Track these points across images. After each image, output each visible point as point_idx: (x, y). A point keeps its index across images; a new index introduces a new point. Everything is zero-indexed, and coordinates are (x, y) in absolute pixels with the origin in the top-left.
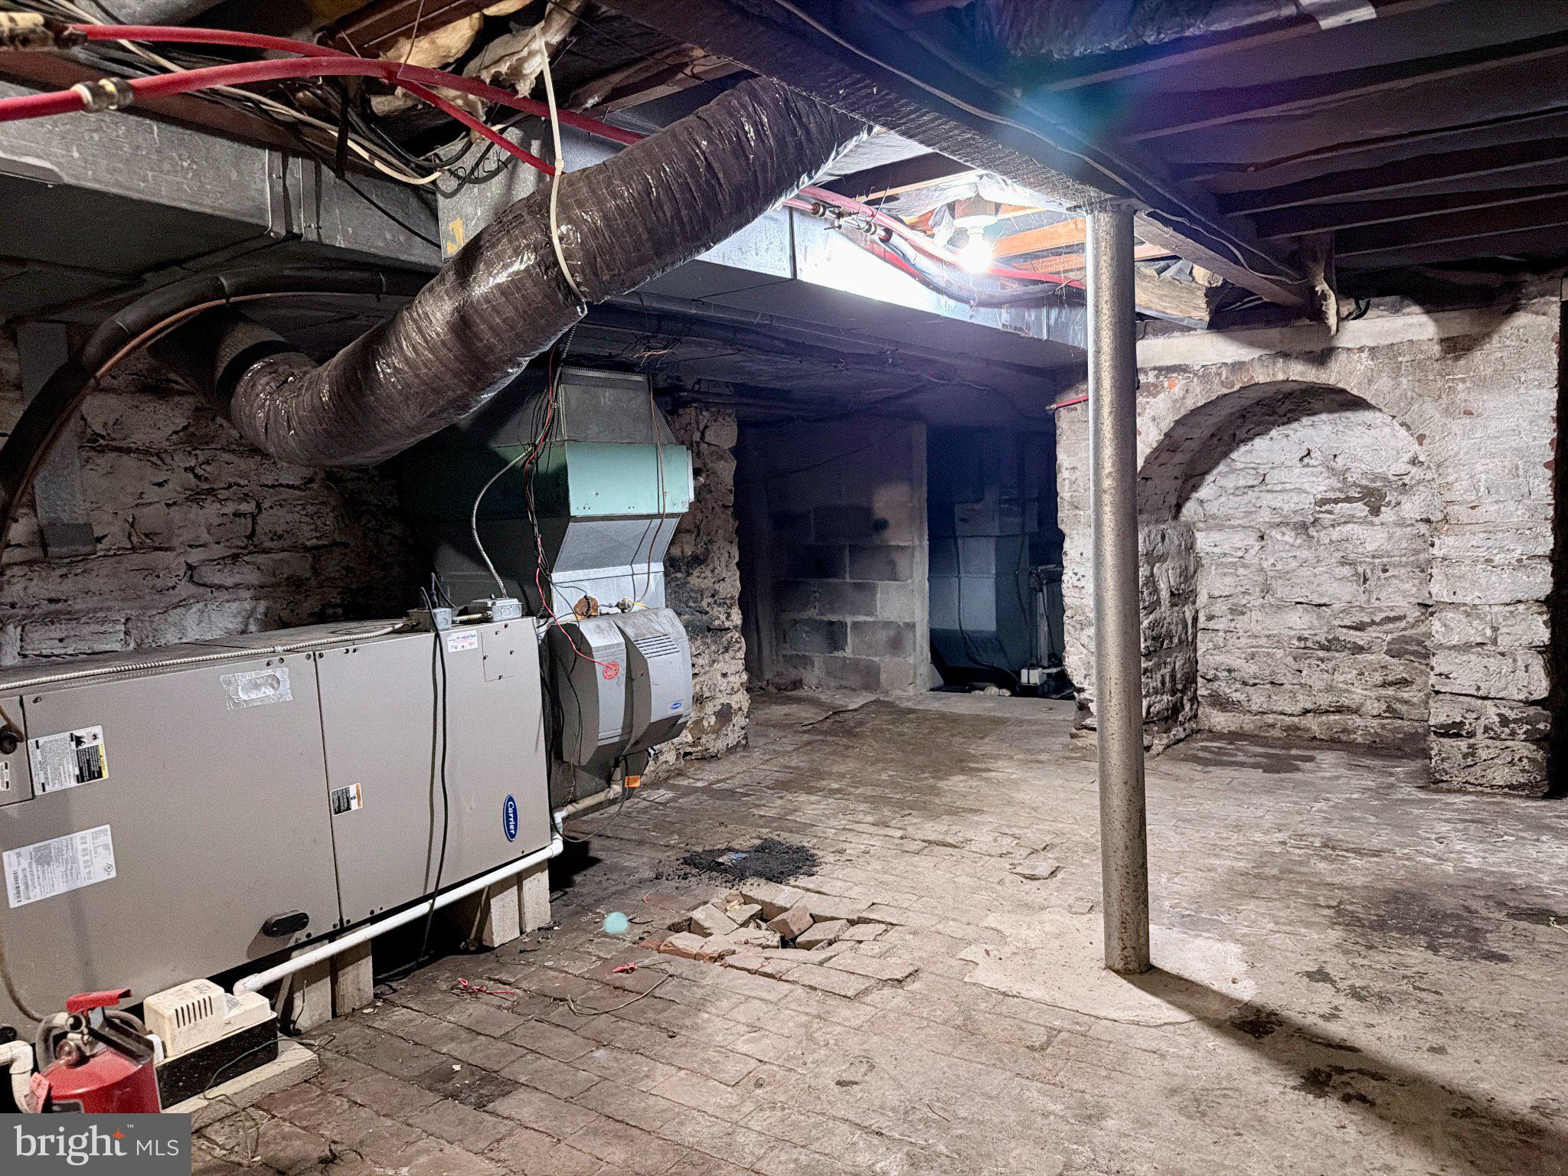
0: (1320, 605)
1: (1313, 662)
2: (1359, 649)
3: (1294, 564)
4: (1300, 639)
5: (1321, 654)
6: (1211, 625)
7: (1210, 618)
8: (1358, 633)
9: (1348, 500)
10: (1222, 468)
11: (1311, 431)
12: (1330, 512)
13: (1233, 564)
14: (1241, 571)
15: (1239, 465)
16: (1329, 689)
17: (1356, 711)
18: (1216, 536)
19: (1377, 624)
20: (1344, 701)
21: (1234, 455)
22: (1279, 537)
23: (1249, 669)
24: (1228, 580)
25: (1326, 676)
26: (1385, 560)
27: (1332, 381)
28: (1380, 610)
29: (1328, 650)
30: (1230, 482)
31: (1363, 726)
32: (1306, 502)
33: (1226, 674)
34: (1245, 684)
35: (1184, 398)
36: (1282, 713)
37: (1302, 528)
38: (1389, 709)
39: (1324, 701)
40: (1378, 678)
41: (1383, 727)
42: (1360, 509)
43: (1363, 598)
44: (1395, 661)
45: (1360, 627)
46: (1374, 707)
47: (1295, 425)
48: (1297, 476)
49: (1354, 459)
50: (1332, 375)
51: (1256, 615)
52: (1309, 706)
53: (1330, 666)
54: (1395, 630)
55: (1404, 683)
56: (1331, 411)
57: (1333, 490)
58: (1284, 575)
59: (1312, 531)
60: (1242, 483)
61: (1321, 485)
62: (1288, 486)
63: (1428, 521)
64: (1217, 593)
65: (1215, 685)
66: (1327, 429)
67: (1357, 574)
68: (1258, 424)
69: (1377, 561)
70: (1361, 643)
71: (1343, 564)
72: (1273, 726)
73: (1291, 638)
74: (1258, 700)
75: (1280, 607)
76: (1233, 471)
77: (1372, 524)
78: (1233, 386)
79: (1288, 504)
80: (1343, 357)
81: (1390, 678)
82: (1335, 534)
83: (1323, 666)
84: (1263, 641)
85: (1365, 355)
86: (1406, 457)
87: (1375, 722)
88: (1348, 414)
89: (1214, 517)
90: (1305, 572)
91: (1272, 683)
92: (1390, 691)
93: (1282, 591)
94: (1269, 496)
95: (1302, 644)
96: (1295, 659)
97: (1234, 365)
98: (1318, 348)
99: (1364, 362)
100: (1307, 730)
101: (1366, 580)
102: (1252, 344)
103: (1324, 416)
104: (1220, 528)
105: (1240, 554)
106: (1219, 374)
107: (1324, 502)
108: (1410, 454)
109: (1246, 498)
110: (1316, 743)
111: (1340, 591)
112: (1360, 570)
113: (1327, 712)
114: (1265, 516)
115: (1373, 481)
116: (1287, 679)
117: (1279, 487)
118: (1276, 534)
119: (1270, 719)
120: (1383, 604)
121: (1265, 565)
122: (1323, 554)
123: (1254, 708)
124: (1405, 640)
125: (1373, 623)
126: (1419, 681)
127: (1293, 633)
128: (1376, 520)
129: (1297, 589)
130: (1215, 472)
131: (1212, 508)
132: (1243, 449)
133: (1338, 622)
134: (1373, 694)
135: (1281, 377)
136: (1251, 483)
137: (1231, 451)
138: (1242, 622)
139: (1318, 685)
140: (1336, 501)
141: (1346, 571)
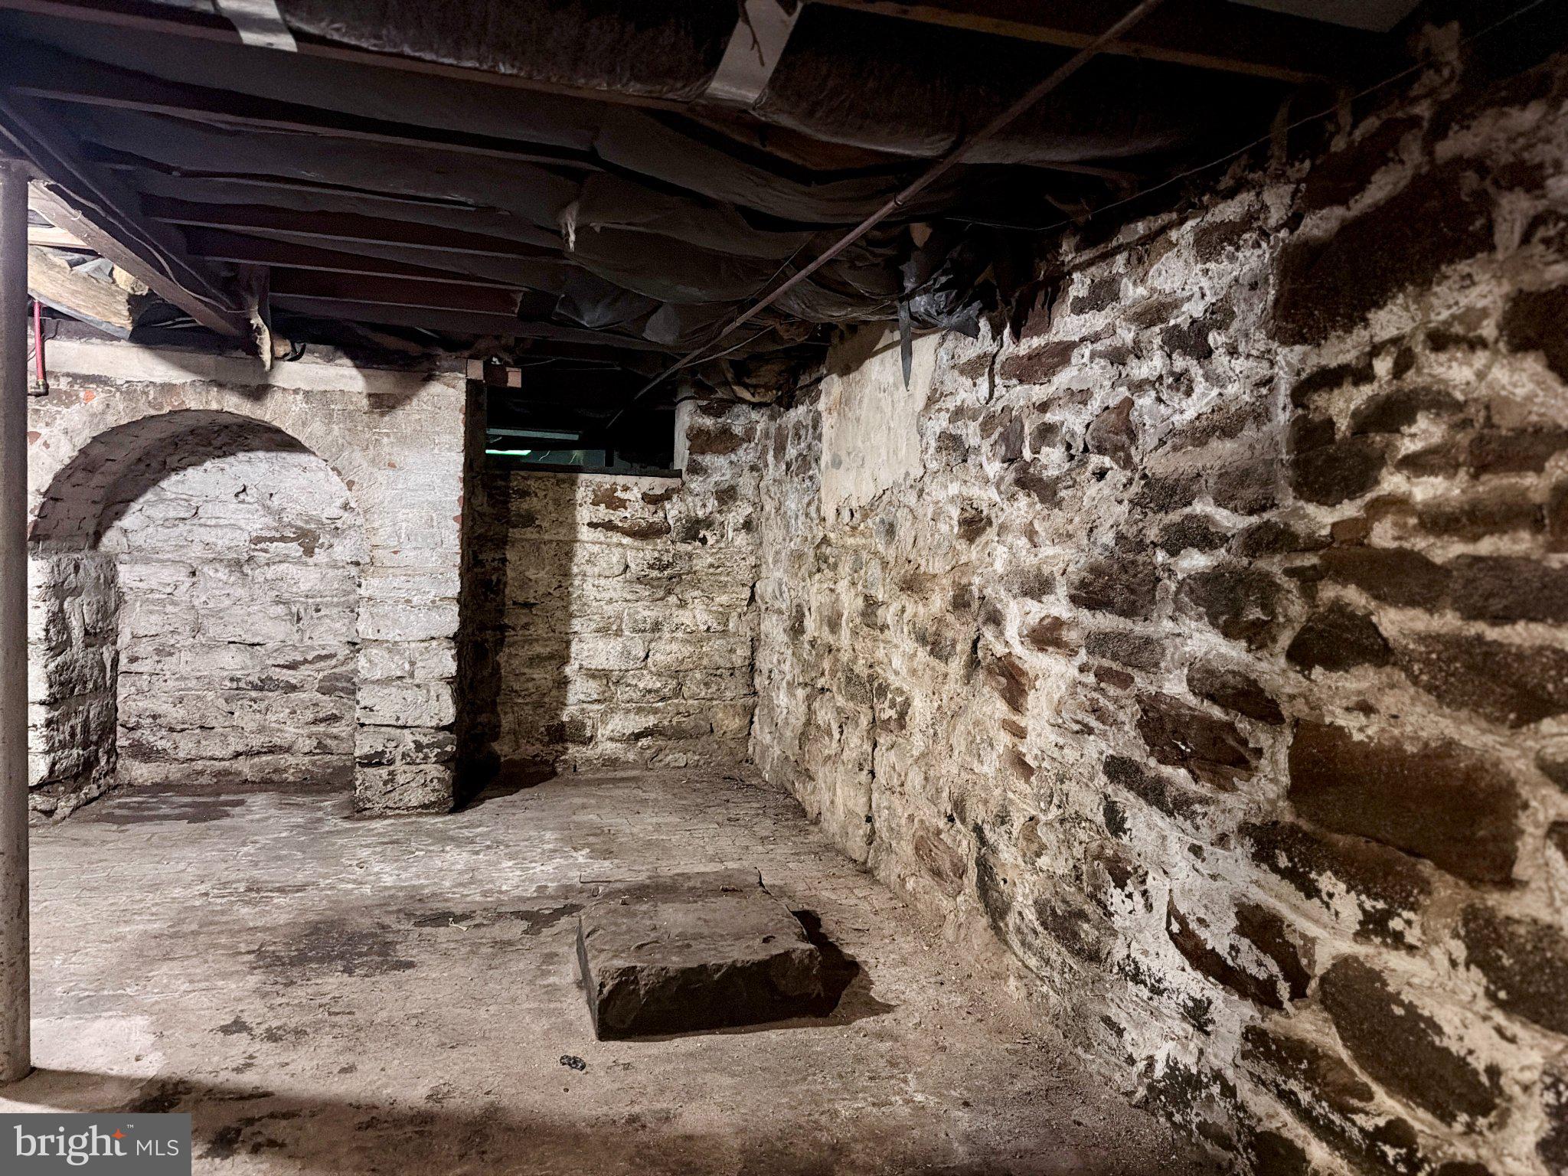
0: (253, 645)
1: (246, 702)
2: (293, 688)
3: (227, 602)
4: (232, 680)
5: (254, 694)
6: (134, 667)
7: (133, 660)
8: (291, 672)
9: (283, 539)
10: (149, 496)
11: (247, 467)
12: (266, 551)
13: (161, 602)
14: (170, 609)
15: (169, 495)
16: (261, 730)
17: (288, 750)
18: (141, 570)
19: (310, 662)
20: (277, 741)
21: (164, 484)
22: (211, 573)
23: (175, 714)
24: (154, 618)
25: (258, 715)
26: (319, 600)
27: (267, 418)
28: (313, 648)
29: (261, 689)
30: (158, 512)
31: (294, 763)
32: (242, 539)
33: (150, 720)
34: (172, 730)
35: (103, 413)
36: (212, 758)
37: (237, 565)
38: (320, 744)
39: (256, 742)
40: (309, 716)
41: (314, 763)
42: (295, 549)
43: (297, 637)
44: (326, 698)
45: (293, 666)
46: (309, 744)
47: (231, 459)
48: (231, 511)
49: (291, 499)
50: (267, 412)
51: (185, 656)
52: (241, 748)
53: (263, 705)
54: (326, 668)
55: (333, 719)
56: (268, 450)
57: (269, 529)
58: (217, 614)
59: (246, 569)
60: (172, 514)
61: (258, 523)
62: (222, 522)
63: (357, 564)
64: (141, 633)
65: (137, 734)
66: (264, 466)
67: (291, 613)
68: (193, 453)
69: (310, 601)
70: (293, 681)
71: (278, 603)
72: (201, 773)
73: (223, 679)
74: (186, 746)
75: (211, 647)
76: (162, 500)
77: (306, 564)
78: (162, 408)
79: (222, 540)
80: (278, 396)
81: (321, 715)
82: (270, 573)
83: (255, 706)
84: (193, 683)
85: (300, 397)
86: (339, 502)
87: (307, 759)
88: (284, 455)
89: (140, 549)
90: (237, 610)
91: (202, 727)
92: (321, 728)
93: (213, 629)
94: (202, 530)
95: (235, 685)
96: (226, 700)
97: (163, 386)
98: (255, 382)
99: (298, 405)
100: (239, 773)
101: (299, 619)
102: (185, 367)
103: (261, 454)
104: (147, 561)
105: (169, 590)
106: (147, 394)
107: (259, 540)
108: (342, 500)
109: (176, 531)
110: (248, 786)
111: (274, 630)
112: (294, 609)
113: (259, 753)
114: (196, 551)
115: (307, 522)
116: (217, 722)
117: (213, 522)
118: (208, 570)
119: (199, 765)
120: (316, 643)
121: (196, 603)
122: (258, 592)
123: (182, 755)
124: (336, 677)
125: (306, 661)
126: (347, 716)
127: (225, 673)
128: (310, 561)
129: (230, 628)
130: (141, 500)
131: (138, 539)
132: (174, 478)
133: (270, 662)
134: (305, 731)
135: (214, 406)
136: (182, 515)
137: (162, 479)
138: (169, 664)
139: (251, 726)
140: (272, 540)
141: (280, 610)
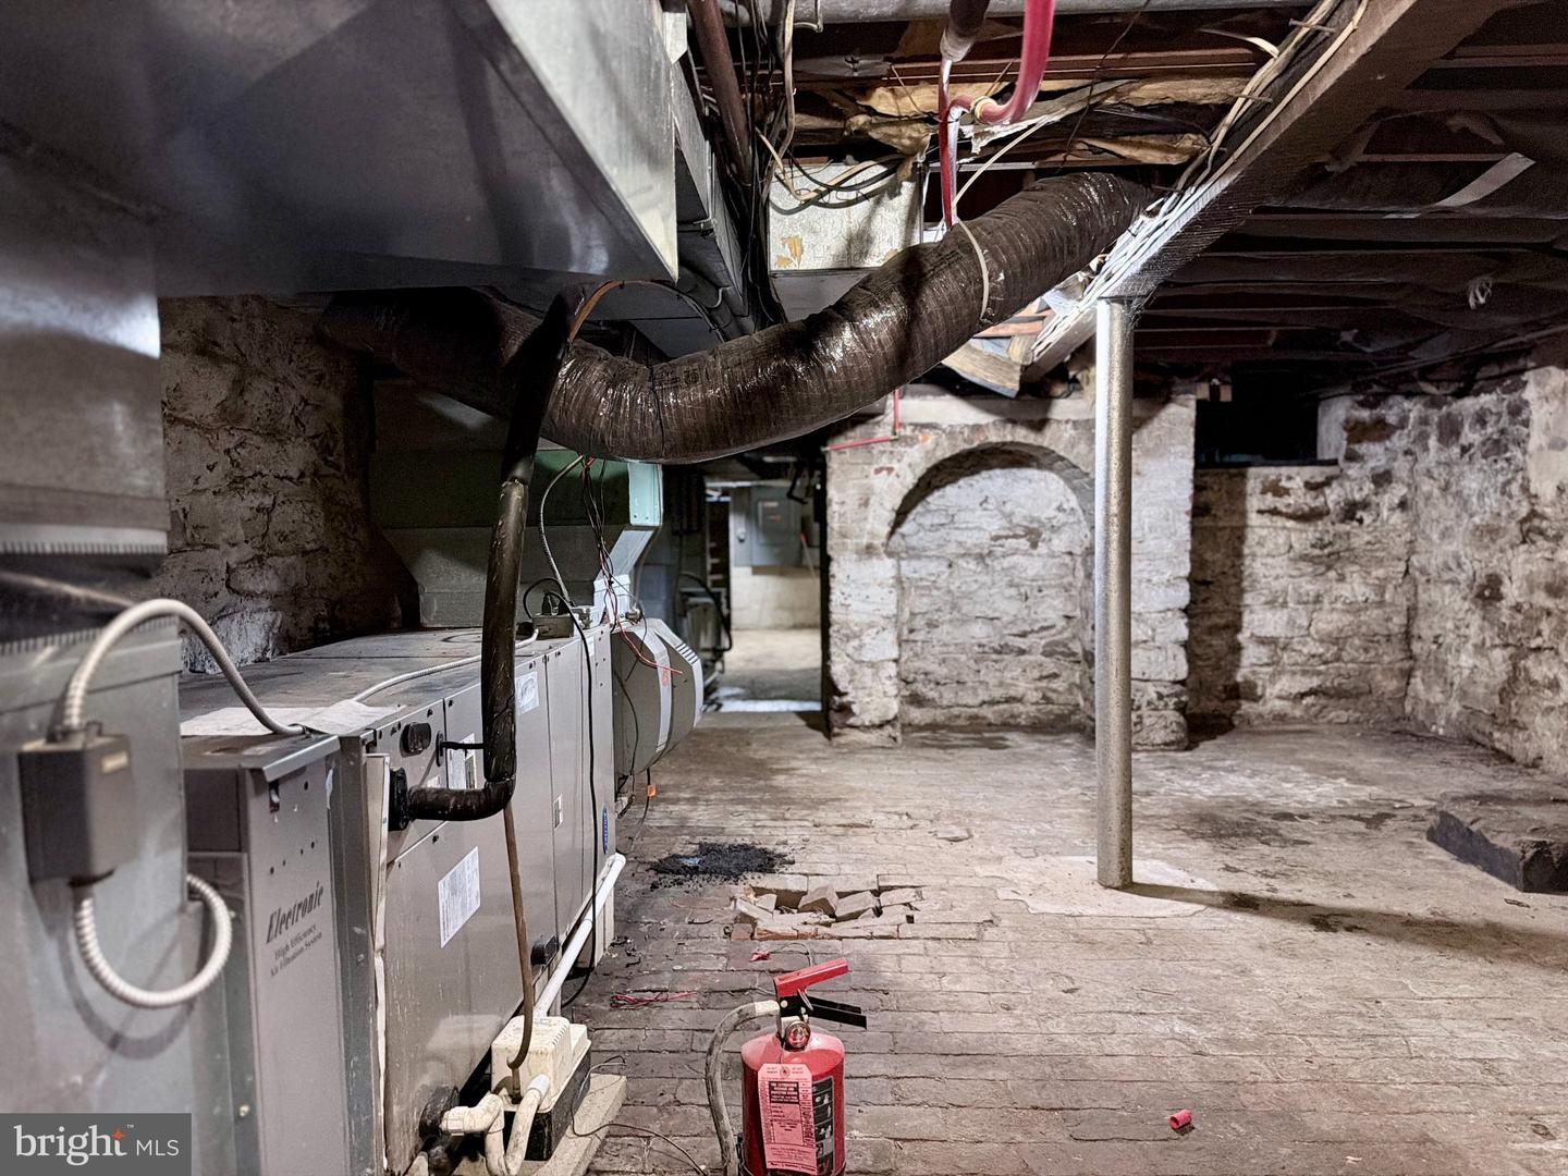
0: (992, 619)
1: (990, 664)
2: (1022, 652)
3: (975, 586)
4: (980, 646)
5: (994, 656)
6: (912, 637)
7: (911, 631)
8: (1021, 640)
9: (1015, 536)
10: (919, 508)
11: (989, 483)
12: (1002, 546)
13: (928, 588)
14: (935, 592)
15: (932, 507)
16: (1001, 684)
17: (1019, 700)
18: (915, 564)
19: (1037, 632)
20: (1012, 693)
21: (930, 499)
22: (965, 565)
23: (941, 672)
24: (925, 600)
25: (998, 674)
26: (1040, 583)
28: (1037, 621)
29: (999, 653)
30: (927, 521)
31: (1026, 711)
32: (985, 538)
33: (922, 676)
34: (938, 684)
35: (935, 450)
36: (965, 706)
37: (981, 558)
38: (1044, 697)
39: (998, 693)
40: (1036, 674)
41: (1039, 710)
42: (1024, 544)
43: (1026, 611)
44: (1048, 660)
45: (1023, 635)
46: (1034, 696)
47: (977, 477)
48: (977, 517)
49: (1019, 505)
51: (946, 628)
52: (986, 698)
53: (1002, 665)
54: (1048, 637)
55: (1055, 676)
56: (1003, 467)
57: (1004, 528)
58: (968, 595)
59: (988, 561)
60: (936, 521)
61: (995, 525)
62: (970, 525)
63: (1070, 553)
64: (917, 611)
65: (914, 687)
66: (1000, 481)
67: (1020, 594)
68: (950, 475)
69: (1034, 584)
70: (1024, 647)
71: (1011, 586)
72: (958, 717)
73: (973, 645)
74: (948, 696)
75: (965, 621)
76: (929, 511)
77: (1031, 555)
78: (972, 442)
79: (970, 539)
81: (1045, 673)
82: (1006, 563)
83: (997, 666)
84: (952, 649)
86: (1055, 505)
87: (1034, 708)
88: (1015, 470)
89: (914, 549)
90: (983, 593)
91: (958, 682)
92: (1044, 684)
93: (966, 608)
94: (957, 532)
95: (981, 650)
96: (976, 662)
97: (974, 426)
100: (984, 718)
101: (1027, 598)
102: (989, 411)
103: (998, 472)
104: (919, 557)
105: (933, 578)
106: (962, 433)
107: (996, 538)
108: (1058, 504)
109: (938, 534)
110: (994, 728)
111: (1008, 608)
112: (1023, 590)
113: (999, 702)
114: (952, 549)
115: (1031, 522)
116: (969, 678)
117: (964, 526)
118: (962, 562)
119: (956, 711)
120: (1039, 617)
121: (952, 587)
122: (997, 578)
123: (945, 703)
124: (1056, 643)
125: (1032, 631)
126: (1065, 674)
127: (974, 641)
128: (1035, 552)
129: (978, 606)
130: (914, 512)
131: (913, 541)
132: (937, 494)
133: (1006, 632)
134: (1032, 686)
136: (943, 521)
137: (927, 495)
138: (936, 634)
139: (992, 681)
140: (1007, 537)
141: (1013, 591)
